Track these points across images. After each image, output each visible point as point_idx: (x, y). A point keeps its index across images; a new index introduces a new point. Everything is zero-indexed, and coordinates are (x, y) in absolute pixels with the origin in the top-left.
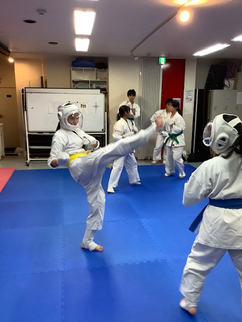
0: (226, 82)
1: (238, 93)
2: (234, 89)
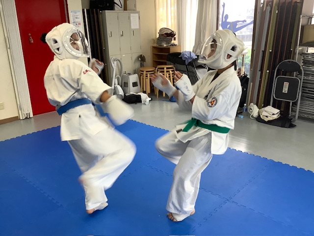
1: (132, 15)
2: (125, 9)
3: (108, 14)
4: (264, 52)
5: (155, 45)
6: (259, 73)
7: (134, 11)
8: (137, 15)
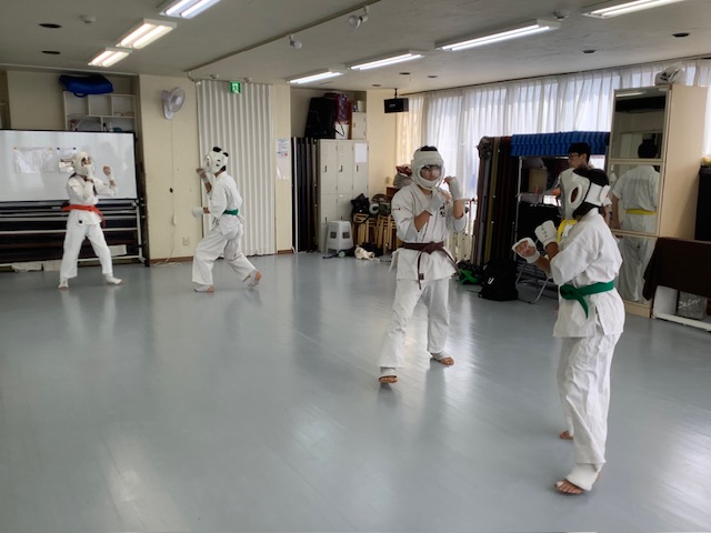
0: (338, 127)
1: (357, 145)
2: (350, 137)
3: (324, 143)
4: (487, 198)
5: (391, 186)
6: (482, 224)
7: (363, 140)
8: (365, 145)
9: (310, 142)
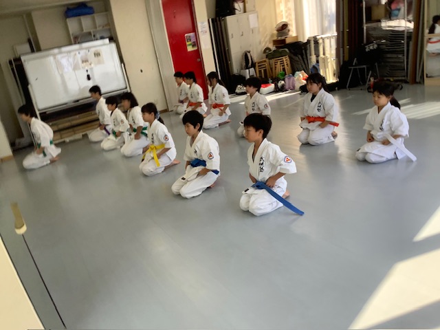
0: (236, 5)
1: (250, 16)
2: (245, 12)
3: (229, 19)
4: (343, 32)
5: (275, 38)
6: (341, 49)
7: (254, 11)
9: (220, 20)
